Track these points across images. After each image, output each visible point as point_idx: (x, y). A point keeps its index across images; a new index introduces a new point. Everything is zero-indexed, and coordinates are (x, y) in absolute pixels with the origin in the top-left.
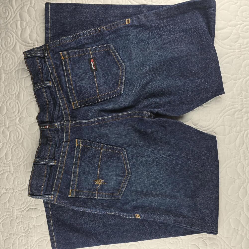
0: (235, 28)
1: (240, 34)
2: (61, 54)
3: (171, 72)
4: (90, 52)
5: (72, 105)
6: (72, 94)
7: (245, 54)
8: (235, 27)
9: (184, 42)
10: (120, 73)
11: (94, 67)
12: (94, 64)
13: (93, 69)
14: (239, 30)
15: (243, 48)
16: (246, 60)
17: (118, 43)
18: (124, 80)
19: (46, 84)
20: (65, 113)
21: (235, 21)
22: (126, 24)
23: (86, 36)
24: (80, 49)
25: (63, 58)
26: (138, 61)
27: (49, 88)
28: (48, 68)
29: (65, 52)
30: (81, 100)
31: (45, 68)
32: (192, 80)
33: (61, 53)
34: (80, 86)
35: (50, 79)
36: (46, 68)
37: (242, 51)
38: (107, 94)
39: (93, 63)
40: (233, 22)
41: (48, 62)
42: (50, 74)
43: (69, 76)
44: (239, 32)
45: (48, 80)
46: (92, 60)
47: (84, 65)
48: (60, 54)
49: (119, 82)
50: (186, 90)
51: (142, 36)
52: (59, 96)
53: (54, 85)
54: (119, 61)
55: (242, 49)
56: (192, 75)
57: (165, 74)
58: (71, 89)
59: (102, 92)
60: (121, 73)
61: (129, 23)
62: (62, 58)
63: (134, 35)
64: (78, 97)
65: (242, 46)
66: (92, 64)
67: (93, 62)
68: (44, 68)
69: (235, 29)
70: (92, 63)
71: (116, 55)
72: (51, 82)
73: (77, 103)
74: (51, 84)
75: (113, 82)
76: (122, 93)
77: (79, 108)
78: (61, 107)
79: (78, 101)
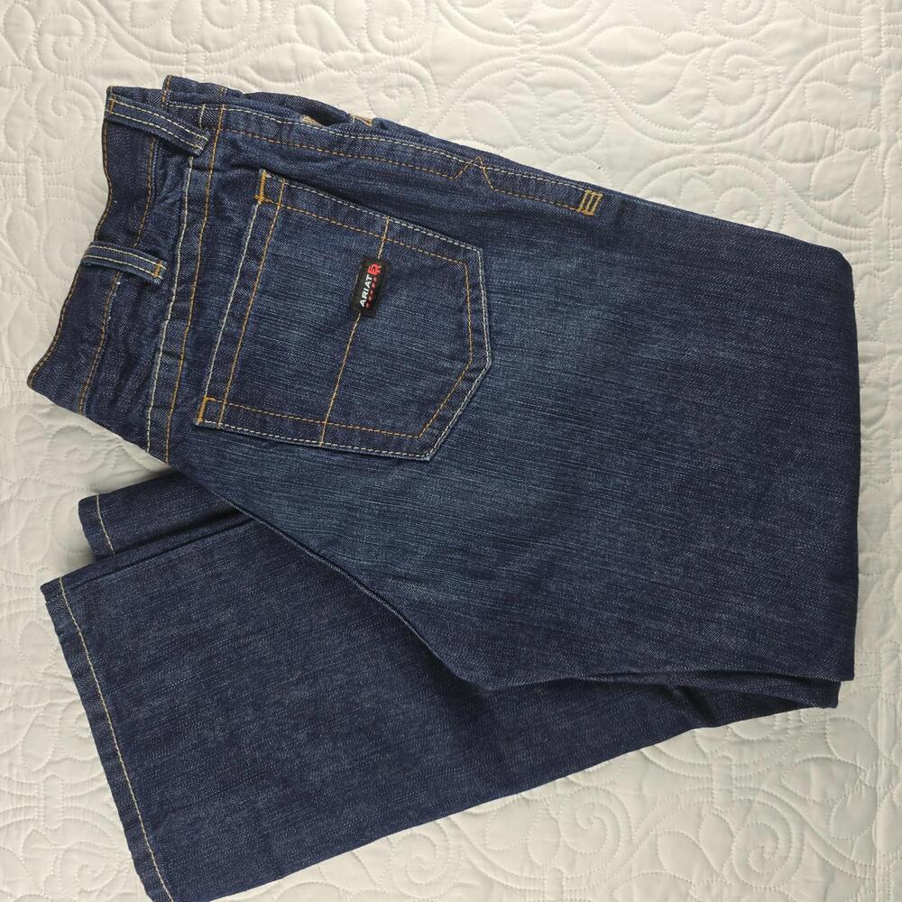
0: (691, 58)
1: (712, 84)
2: (264, 178)
3: (647, 485)
4: (381, 234)
5: (196, 404)
6: (225, 360)
7: (728, 163)
8: (691, 52)
9: (756, 401)
10: (457, 378)
11: (370, 298)
12: (373, 285)
13: (362, 302)
14: (706, 66)
15: (722, 140)
16: (730, 187)
17: (508, 265)
18: (458, 412)
19: (140, 263)
20: (155, 423)
21: (695, 32)
22: (579, 210)
23: (400, 166)
24: (350, 201)
25: (261, 198)
26: (549, 369)
27: (145, 285)
28: (181, 208)
29: (284, 183)
30: (245, 403)
31: (170, 201)
32: (705, 557)
33: (265, 175)
34: (274, 347)
35: (165, 253)
36: (173, 204)
37: (719, 151)
38: (362, 433)
39: (372, 281)
40: (682, 34)
41: (194, 181)
42: (178, 235)
43: (250, 283)
44: (706, 76)
45: (156, 254)
46: (375, 269)
47: (333, 271)
48: (258, 177)
49: (436, 408)
50: (668, 583)
51: (612, 285)
52: (166, 340)
53: (171, 285)
54: (478, 331)
55: (717, 142)
56: (715, 536)
57: (618, 480)
58: (230, 338)
59: (346, 415)
60: (463, 380)
61: (591, 213)
62: (257, 197)
63: (584, 266)
64: (239, 382)
65: (717, 129)
66: (367, 284)
67: (375, 279)
68: (166, 198)
69: (692, 61)
70: (368, 278)
71: (476, 300)
72: (162, 266)
73: (226, 405)
74: (157, 277)
75: (412, 395)
76: (428, 459)
77: (221, 430)
78: (151, 386)
79: (232, 399)
